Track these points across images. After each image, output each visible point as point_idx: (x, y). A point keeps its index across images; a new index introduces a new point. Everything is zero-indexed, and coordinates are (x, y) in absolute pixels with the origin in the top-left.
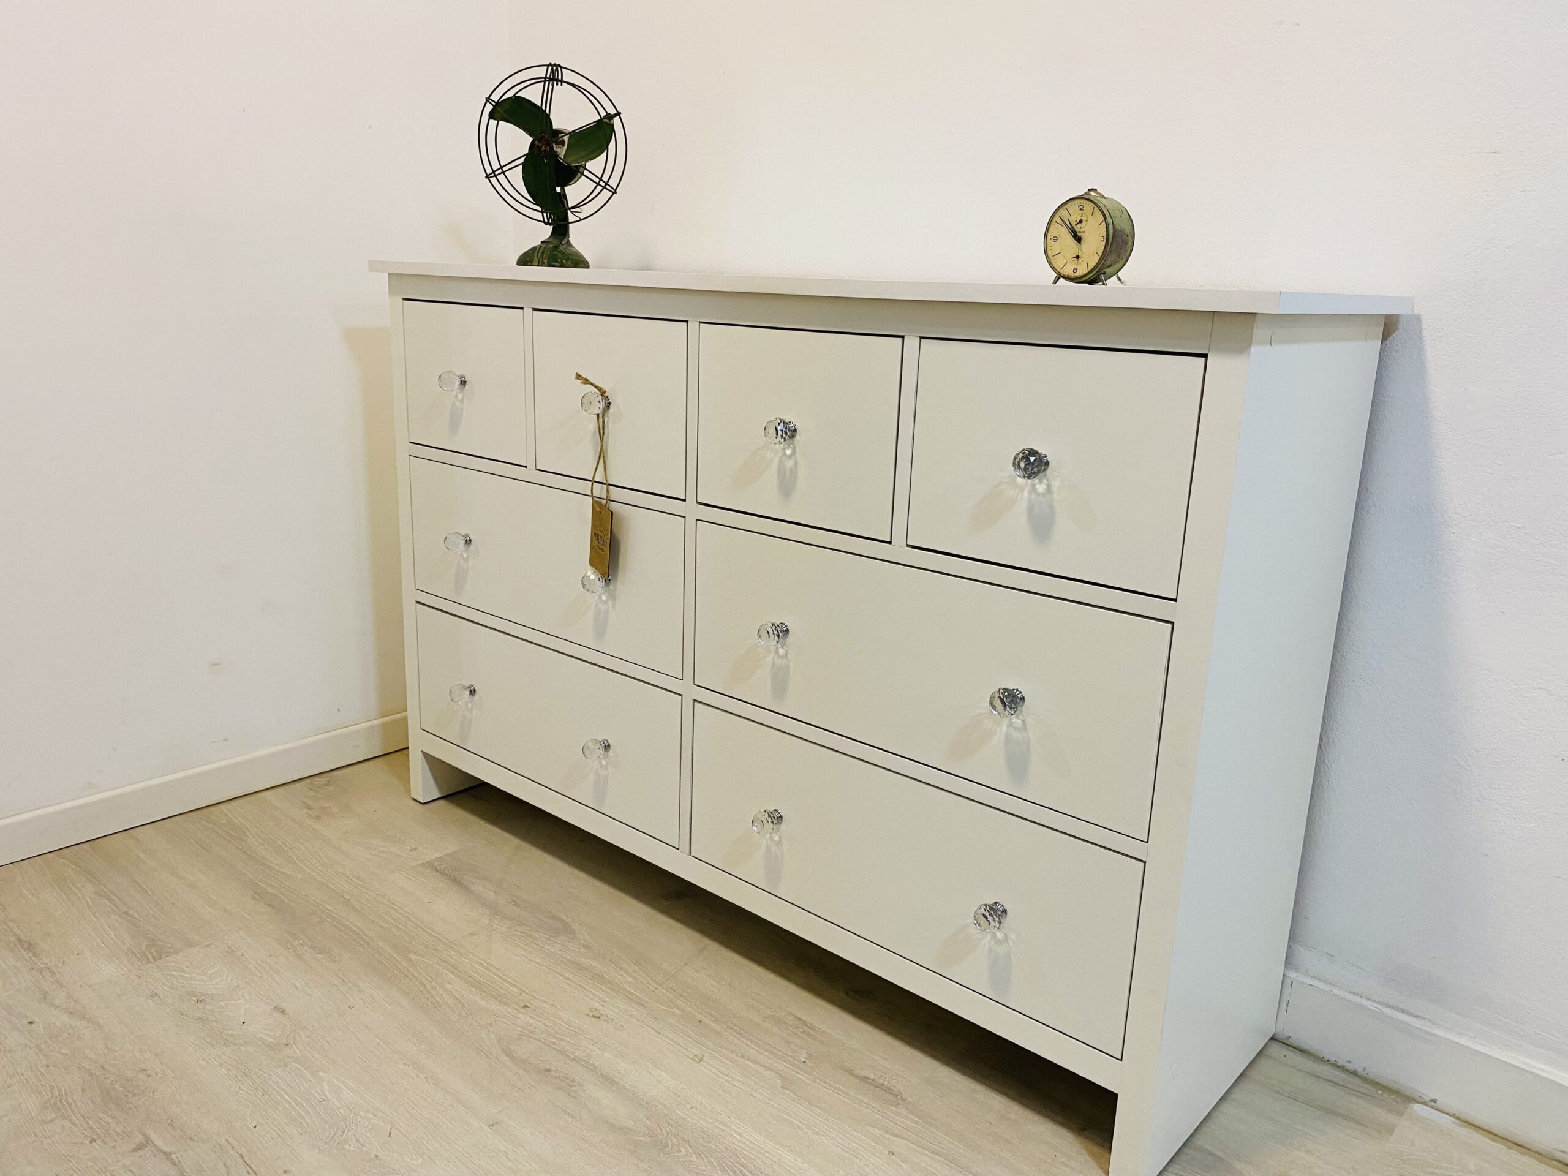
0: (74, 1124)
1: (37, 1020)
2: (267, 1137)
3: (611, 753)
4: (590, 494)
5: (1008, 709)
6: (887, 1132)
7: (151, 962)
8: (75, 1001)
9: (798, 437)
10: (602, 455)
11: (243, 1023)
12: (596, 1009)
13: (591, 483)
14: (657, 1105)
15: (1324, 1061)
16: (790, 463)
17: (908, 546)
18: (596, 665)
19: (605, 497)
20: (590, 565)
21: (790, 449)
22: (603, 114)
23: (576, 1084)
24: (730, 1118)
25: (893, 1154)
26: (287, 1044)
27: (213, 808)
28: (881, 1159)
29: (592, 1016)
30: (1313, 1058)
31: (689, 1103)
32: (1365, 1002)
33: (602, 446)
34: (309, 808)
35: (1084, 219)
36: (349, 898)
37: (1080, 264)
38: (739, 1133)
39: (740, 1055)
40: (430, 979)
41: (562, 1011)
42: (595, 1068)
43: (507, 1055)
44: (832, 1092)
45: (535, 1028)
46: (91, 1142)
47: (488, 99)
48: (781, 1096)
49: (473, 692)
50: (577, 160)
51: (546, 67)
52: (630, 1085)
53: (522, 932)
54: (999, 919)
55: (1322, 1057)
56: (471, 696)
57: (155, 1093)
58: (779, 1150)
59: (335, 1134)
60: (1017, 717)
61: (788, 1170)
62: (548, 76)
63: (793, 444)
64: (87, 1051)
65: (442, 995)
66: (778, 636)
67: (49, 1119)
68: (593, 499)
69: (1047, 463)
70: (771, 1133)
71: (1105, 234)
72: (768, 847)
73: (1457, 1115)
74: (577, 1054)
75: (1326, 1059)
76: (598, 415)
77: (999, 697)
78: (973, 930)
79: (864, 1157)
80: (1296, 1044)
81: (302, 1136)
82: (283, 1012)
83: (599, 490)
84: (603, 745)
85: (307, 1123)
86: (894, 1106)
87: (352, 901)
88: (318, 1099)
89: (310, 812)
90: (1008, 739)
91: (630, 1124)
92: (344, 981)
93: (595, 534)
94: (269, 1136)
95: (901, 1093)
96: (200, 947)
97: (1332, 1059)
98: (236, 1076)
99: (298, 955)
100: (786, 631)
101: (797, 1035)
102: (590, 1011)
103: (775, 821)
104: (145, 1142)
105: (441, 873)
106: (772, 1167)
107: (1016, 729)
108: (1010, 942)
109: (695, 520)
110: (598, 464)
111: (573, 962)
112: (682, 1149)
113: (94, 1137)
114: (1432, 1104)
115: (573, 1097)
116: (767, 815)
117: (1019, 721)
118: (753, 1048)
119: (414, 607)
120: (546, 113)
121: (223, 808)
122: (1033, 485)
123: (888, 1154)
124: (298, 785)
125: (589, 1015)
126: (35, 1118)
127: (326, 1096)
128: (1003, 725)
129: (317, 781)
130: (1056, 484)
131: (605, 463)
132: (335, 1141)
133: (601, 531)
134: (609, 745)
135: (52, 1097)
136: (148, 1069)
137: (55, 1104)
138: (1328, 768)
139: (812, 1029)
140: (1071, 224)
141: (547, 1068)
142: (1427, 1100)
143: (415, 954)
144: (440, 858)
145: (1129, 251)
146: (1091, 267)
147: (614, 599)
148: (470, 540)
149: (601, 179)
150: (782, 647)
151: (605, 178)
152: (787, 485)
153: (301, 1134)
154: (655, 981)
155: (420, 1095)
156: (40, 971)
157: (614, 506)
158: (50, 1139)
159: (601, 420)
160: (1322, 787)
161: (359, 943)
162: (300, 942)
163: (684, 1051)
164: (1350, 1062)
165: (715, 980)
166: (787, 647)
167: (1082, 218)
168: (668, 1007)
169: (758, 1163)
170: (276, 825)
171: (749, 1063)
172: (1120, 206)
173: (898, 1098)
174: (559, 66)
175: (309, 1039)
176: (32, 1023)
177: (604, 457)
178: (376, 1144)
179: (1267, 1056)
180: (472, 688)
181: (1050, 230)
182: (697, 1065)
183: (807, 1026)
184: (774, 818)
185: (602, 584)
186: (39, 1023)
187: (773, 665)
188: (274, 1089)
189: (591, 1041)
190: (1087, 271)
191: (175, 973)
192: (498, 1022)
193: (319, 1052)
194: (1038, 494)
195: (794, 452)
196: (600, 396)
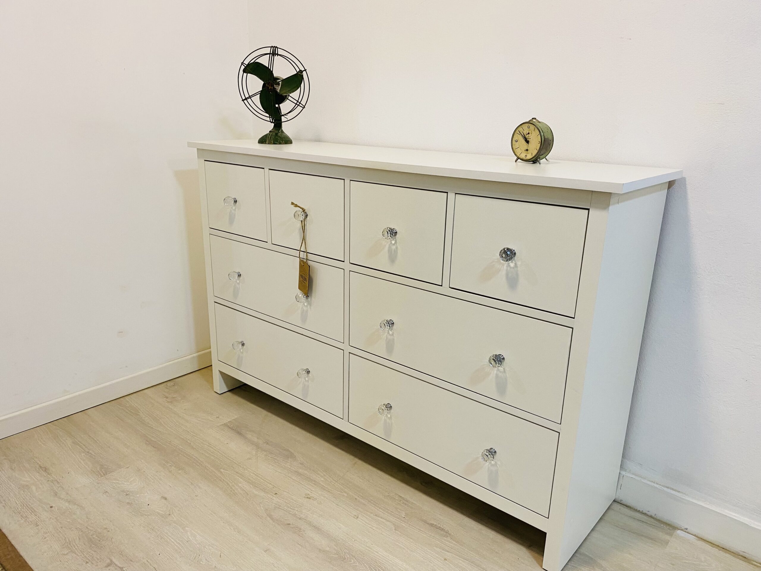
0: (77, 555)
1: (54, 506)
2: (165, 559)
3: (310, 375)
4: (299, 257)
5: (497, 364)
6: (443, 550)
7: (103, 476)
8: (70, 496)
9: (397, 236)
10: (304, 239)
11: (148, 505)
12: (308, 494)
13: (299, 251)
14: (339, 539)
15: (637, 511)
16: (394, 247)
17: (450, 287)
18: (302, 335)
19: (306, 258)
20: (299, 288)
21: (394, 241)
22: (298, 70)
23: (302, 530)
24: (372, 545)
25: (446, 560)
26: (170, 515)
27: (122, 399)
28: (441, 562)
29: (307, 497)
30: (632, 510)
31: (353, 538)
32: (656, 485)
33: (304, 235)
34: (167, 398)
35: (530, 132)
36: (190, 442)
37: (528, 153)
38: (377, 552)
39: (375, 514)
40: (231, 481)
41: (293, 496)
42: (310, 522)
43: (269, 517)
44: (417, 531)
45: (281, 504)
46: (86, 563)
47: (242, 63)
48: (395, 534)
49: (243, 345)
50: (286, 92)
51: (270, 48)
52: (326, 531)
53: (271, 457)
54: (493, 456)
55: (636, 509)
56: (242, 346)
57: (112, 539)
58: (395, 559)
59: (195, 557)
60: (501, 367)
61: (400, 569)
62: (271, 53)
63: (395, 238)
64: (79, 520)
65: (237, 489)
66: (390, 326)
67: (66, 553)
68: (300, 259)
69: (515, 254)
70: (391, 551)
71: (540, 140)
72: (385, 419)
73: (696, 535)
74: (301, 516)
75: (638, 510)
76: (302, 221)
77: (493, 359)
78: (481, 460)
79: (433, 562)
80: (625, 503)
81: (181, 558)
82: (166, 499)
83: (302, 255)
84: (307, 371)
85: (182, 552)
86: (445, 537)
87: (191, 444)
88: (186, 540)
89: (168, 400)
90: (497, 376)
91: (328, 549)
92: (192, 483)
93: (301, 275)
94: (166, 558)
95: (449, 531)
96: (124, 468)
97: (641, 510)
98: (148, 531)
99: (170, 471)
100: (393, 323)
101: (400, 504)
102: (305, 495)
103: (389, 409)
104: (111, 563)
105: (232, 429)
106: (392, 568)
107: (500, 372)
108: (498, 466)
109: (349, 271)
110: (302, 243)
111: (296, 472)
112: (352, 560)
113: (88, 561)
114: (685, 530)
115: (301, 536)
116: (385, 406)
117: (502, 369)
118: (380, 511)
119: (214, 305)
120: (271, 70)
121: (127, 398)
122: (509, 264)
123: (444, 560)
124: (160, 386)
125: (305, 497)
126: (59, 553)
127: (190, 539)
128: (494, 371)
129: (169, 384)
130: (519, 263)
131: (305, 243)
132: (196, 560)
133: (304, 274)
134: (309, 371)
135: (66, 542)
136: (108, 528)
137: (67, 546)
138: (640, 381)
139: (407, 501)
140: (524, 135)
141: (288, 523)
142: (683, 528)
143: (224, 469)
144: (230, 421)
145: (551, 148)
146: (533, 155)
147: (311, 305)
148: (240, 275)
149: (298, 101)
150: (391, 331)
151: (299, 101)
152: (393, 257)
153: (181, 557)
154: (334, 480)
155: (232, 537)
156: (52, 481)
157: (310, 263)
158: (67, 562)
159: (303, 223)
160: (638, 390)
161: (197, 464)
162: (170, 464)
163: (349, 513)
164: (649, 511)
165: (361, 479)
166: (393, 331)
167: (529, 132)
168: (341, 492)
169: (386, 566)
170: (152, 407)
171: (379, 518)
172: (547, 126)
173: (447, 534)
174: (277, 47)
175: (179, 512)
176: (52, 507)
177: (305, 240)
178: (214, 561)
179: (612, 509)
180: (243, 343)
181: (514, 137)
182: (356, 520)
183: (404, 500)
184: (388, 407)
185: (305, 299)
186: (55, 507)
187: (387, 338)
188: (166, 536)
189: (307, 510)
190: (531, 157)
191: (114, 481)
192: (264, 502)
193: (184, 518)
194: (511, 268)
195: (396, 242)
196: (303, 212)
